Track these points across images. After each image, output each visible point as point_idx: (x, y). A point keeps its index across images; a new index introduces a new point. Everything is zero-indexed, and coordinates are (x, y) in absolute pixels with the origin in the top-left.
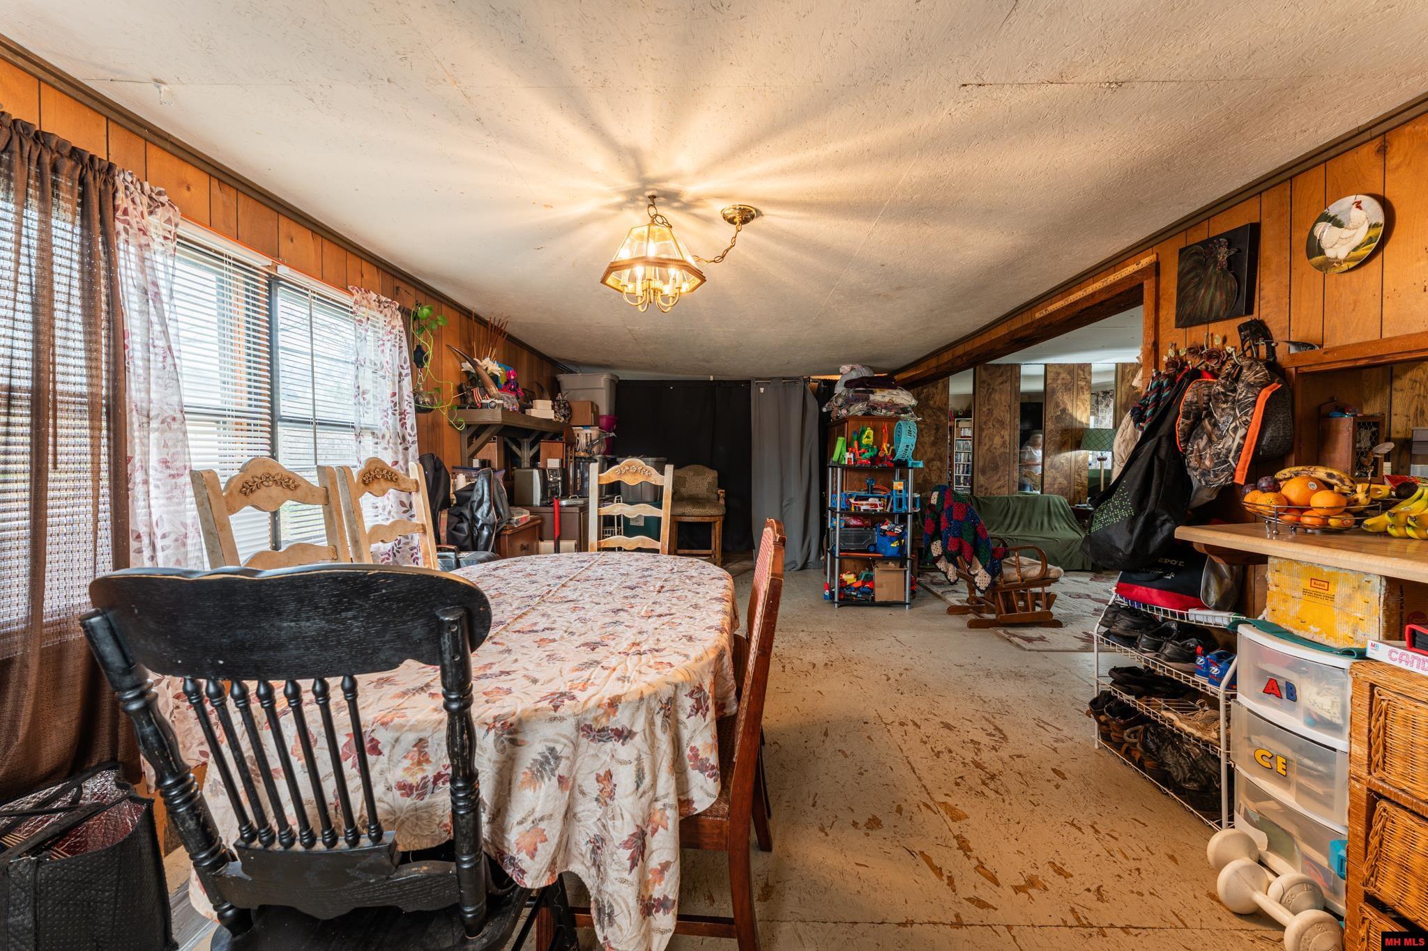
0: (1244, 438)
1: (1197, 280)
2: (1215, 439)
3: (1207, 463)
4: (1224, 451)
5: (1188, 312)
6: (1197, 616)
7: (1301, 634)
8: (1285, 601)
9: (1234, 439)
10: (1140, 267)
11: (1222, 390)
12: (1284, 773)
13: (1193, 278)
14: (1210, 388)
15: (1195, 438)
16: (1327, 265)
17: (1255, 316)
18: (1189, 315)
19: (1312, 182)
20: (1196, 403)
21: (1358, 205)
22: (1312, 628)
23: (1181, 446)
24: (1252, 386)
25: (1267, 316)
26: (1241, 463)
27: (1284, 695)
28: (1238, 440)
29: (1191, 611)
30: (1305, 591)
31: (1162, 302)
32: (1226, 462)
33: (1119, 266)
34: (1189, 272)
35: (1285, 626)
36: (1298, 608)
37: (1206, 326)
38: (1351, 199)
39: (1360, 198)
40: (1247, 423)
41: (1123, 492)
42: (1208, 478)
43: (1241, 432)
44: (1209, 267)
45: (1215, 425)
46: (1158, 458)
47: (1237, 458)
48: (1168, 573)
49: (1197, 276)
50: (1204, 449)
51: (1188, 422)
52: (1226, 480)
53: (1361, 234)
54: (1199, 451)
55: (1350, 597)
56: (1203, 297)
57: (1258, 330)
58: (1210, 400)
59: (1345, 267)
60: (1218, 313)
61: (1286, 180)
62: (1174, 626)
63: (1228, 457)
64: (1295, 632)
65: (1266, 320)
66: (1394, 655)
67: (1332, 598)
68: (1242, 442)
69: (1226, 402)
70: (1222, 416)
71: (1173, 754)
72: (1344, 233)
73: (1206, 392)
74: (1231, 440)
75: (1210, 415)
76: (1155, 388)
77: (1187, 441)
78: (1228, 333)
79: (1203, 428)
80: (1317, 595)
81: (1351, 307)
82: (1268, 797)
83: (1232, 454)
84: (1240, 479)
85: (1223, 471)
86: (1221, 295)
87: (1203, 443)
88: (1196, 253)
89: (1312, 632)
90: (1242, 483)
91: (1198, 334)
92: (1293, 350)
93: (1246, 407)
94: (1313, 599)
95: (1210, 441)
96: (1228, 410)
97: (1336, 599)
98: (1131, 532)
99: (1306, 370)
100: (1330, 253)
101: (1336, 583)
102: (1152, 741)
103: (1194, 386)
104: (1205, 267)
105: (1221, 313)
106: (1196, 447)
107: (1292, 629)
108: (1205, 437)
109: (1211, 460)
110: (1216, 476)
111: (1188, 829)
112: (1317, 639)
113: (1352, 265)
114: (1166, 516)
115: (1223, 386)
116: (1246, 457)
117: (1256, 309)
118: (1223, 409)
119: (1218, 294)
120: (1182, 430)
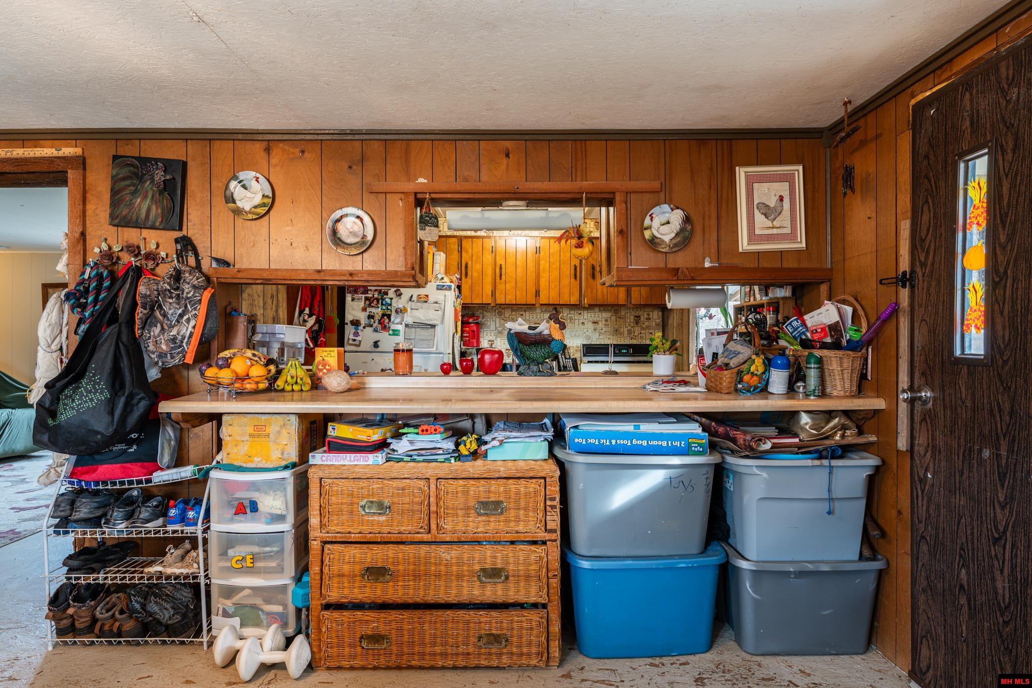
0: (194, 327)
1: (132, 188)
2: (166, 327)
3: (164, 347)
4: (180, 338)
5: (124, 213)
6: (160, 477)
7: (249, 465)
8: (236, 446)
9: (187, 328)
10: (61, 154)
11: (168, 287)
12: (252, 565)
13: (129, 186)
14: (157, 284)
15: (151, 326)
16: (238, 212)
17: (184, 232)
18: (125, 217)
19: (223, 150)
20: (150, 296)
21: (257, 180)
22: (255, 459)
23: (138, 332)
24: (197, 288)
25: (194, 235)
26: (191, 347)
27: (248, 510)
28: (190, 329)
29: (155, 474)
30: (251, 435)
31: (88, 196)
32: (181, 346)
33: (30, 143)
34: (124, 179)
35: (237, 463)
36: (246, 448)
37: (139, 230)
38: (253, 174)
39: (258, 175)
40: (195, 316)
41: (94, 375)
42: (164, 360)
43: (192, 323)
44: (146, 181)
45: (165, 315)
46: (123, 343)
47: (188, 343)
48: (131, 446)
49: (133, 185)
50: (159, 336)
51: (145, 312)
52: (179, 361)
53: (258, 200)
54: (155, 337)
55: (279, 432)
56: (139, 205)
57: (186, 245)
58: (159, 294)
59: (250, 216)
60: (154, 222)
61: (206, 140)
62: (135, 493)
63: (182, 342)
64: (244, 465)
65: (193, 238)
66: (324, 458)
67: (268, 436)
68: (193, 330)
69: (171, 297)
70: (170, 309)
71: (156, 603)
72: (248, 194)
73: (155, 288)
74: (185, 328)
75: (160, 307)
76: (95, 277)
77: (143, 328)
78: (160, 241)
79: (156, 318)
80: (259, 436)
81: (252, 244)
82: (242, 589)
83: (186, 340)
84: (189, 360)
85: (178, 353)
86: (157, 208)
87: (157, 330)
88: (132, 165)
89: (257, 462)
90: (191, 363)
91: (132, 235)
92: (214, 265)
93: (195, 304)
94: (256, 439)
95: (163, 329)
96: (174, 305)
97: (271, 436)
98: (112, 413)
99: (223, 280)
100: (239, 204)
101: (270, 425)
102: (136, 601)
103: (145, 280)
104: (141, 178)
105: (157, 224)
106: (152, 334)
107: (242, 464)
108: (159, 325)
109: (167, 345)
110: (172, 357)
111: (178, 656)
112: (259, 466)
113: (255, 217)
114: (141, 395)
115: (169, 284)
116: (195, 341)
117: (185, 228)
118: (170, 303)
119: (154, 207)
120: (141, 318)
